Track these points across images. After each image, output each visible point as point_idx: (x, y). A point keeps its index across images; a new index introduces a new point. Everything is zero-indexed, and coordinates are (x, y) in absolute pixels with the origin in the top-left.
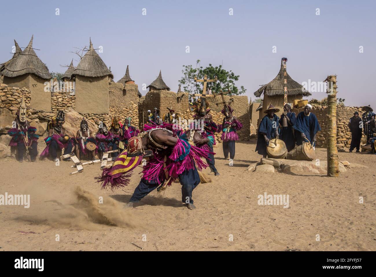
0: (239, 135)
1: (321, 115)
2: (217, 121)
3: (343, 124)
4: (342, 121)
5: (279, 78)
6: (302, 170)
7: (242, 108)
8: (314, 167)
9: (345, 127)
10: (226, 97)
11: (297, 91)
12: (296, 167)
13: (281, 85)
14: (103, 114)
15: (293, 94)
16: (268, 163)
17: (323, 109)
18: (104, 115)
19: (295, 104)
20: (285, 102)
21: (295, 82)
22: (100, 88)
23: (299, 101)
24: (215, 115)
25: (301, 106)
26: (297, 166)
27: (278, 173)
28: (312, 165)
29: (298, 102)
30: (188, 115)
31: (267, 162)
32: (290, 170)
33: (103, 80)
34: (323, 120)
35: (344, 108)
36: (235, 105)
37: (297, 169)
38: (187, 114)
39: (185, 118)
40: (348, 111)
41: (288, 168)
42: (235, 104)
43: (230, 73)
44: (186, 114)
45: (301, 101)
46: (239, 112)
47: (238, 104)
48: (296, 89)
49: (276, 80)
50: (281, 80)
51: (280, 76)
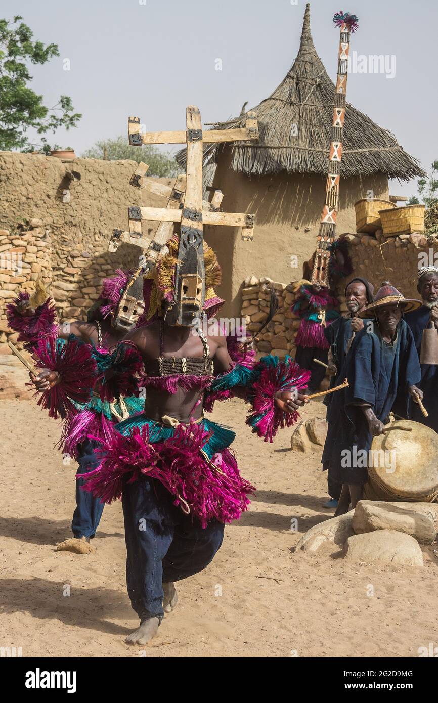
5: (290, 96)
11: (372, 160)
13: (303, 129)
15: (352, 169)
16: (394, 525)
19: (370, 220)
20: (327, 208)
21: (359, 114)
23: (386, 211)
25: (395, 230)
29: (380, 212)
36: (86, 200)
42: (86, 196)
45: (394, 210)
46: (102, 231)
47: (97, 195)
48: (364, 150)
49: (278, 103)
50: (299, 105)
51: (297, 84)
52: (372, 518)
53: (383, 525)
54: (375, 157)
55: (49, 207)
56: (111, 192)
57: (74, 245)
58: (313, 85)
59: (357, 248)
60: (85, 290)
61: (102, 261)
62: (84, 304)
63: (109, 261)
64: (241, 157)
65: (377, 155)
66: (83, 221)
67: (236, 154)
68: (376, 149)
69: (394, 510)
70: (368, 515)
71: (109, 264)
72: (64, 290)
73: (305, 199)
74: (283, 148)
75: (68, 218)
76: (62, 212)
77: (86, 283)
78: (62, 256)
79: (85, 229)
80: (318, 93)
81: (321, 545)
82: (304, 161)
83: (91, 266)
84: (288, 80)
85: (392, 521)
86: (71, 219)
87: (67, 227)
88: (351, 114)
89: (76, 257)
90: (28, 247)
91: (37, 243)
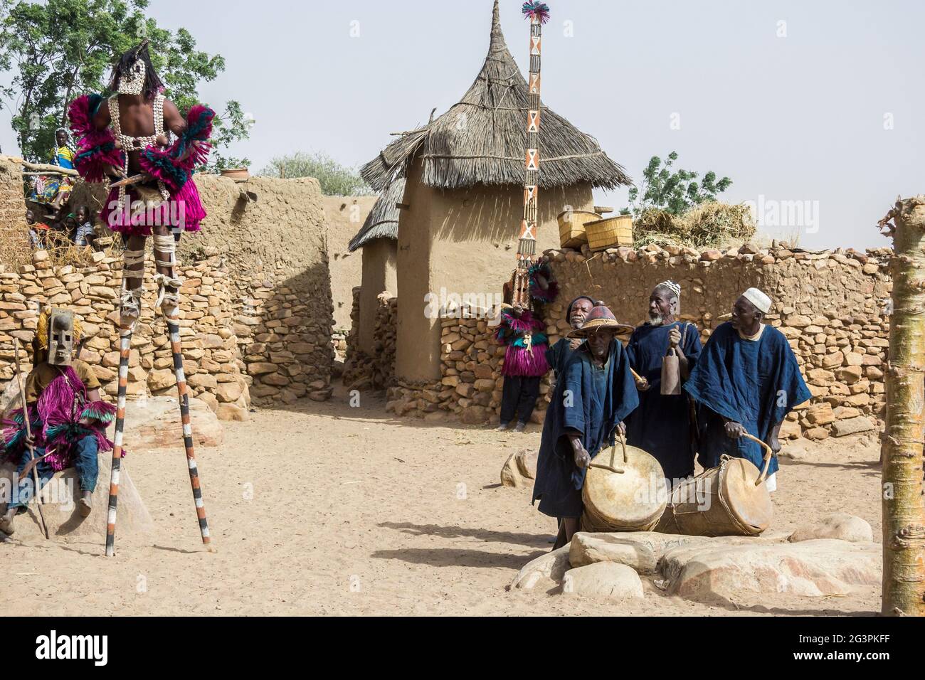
0: (287, 372)
1: (698, 290)
2: (189, 308)
3: (798, 333)
4: (792, 320)
5: (482, 99)
6: (753, 584)
7: (293, 240)
8: (796, 569)
9: (808, 348)
11: (574, 168)
12: (731, 574)
13: (498, 135)
15: (553, 179)
16: (612, 556)
17: (707, 263)
19: (574, 234)
20: (525, 223)
21: (558, 118)
23: (591, 224)
25: (602, 243)
26: (733, 568)
27: (655, 596)
28: (791, 563)
29: (585, 225)
31: (607, 553)
32: (709, 587)
34: (707, 316)
35: (802, 262)
36: (264, 224)
37: (734, 580)
40: (819, 276)
41: (698, 576)
42: (264, 219)
44: (32, 273)
45: (600, 221)
46: (284, 258)
47: (276, 218)
48: (564, 157)
49: (469, 108)
50: (492, 110)
51: (489, 86)
52: (589, 551)
53: (601, 557)
54: (577, 164)
55: (224, 232)
56: (291, 213)
57: (254, 274)
58: (506, 87)
59: (562, 265)
60: (269, 324)
61: (286, 290)
62: (268, 340)
63: (294, 291)
64: (433, 169)
65: (578, 162)
66: (263, 247)
67: (427, 166)
68: (578, 156)
69: (612, 540)
70: (585, 547)
71: (294, 294)
72: (246, 325)
73: (504, 214)
74: (477, 157)
75: (246, 245)
76: (238, 238)
77: (270, 316)
78: (242, 287)
79: (265, 255)
80: (512, 95)
81: (537, 582)
82: (501, 172)
83: (274, 297)
84: (479, 82)
85: (610, 553)
86: (249, 245)
87: (244, 255)
88: (548, 118)
89: (257, 288)
90: (204, 278)
91: (213, 273)
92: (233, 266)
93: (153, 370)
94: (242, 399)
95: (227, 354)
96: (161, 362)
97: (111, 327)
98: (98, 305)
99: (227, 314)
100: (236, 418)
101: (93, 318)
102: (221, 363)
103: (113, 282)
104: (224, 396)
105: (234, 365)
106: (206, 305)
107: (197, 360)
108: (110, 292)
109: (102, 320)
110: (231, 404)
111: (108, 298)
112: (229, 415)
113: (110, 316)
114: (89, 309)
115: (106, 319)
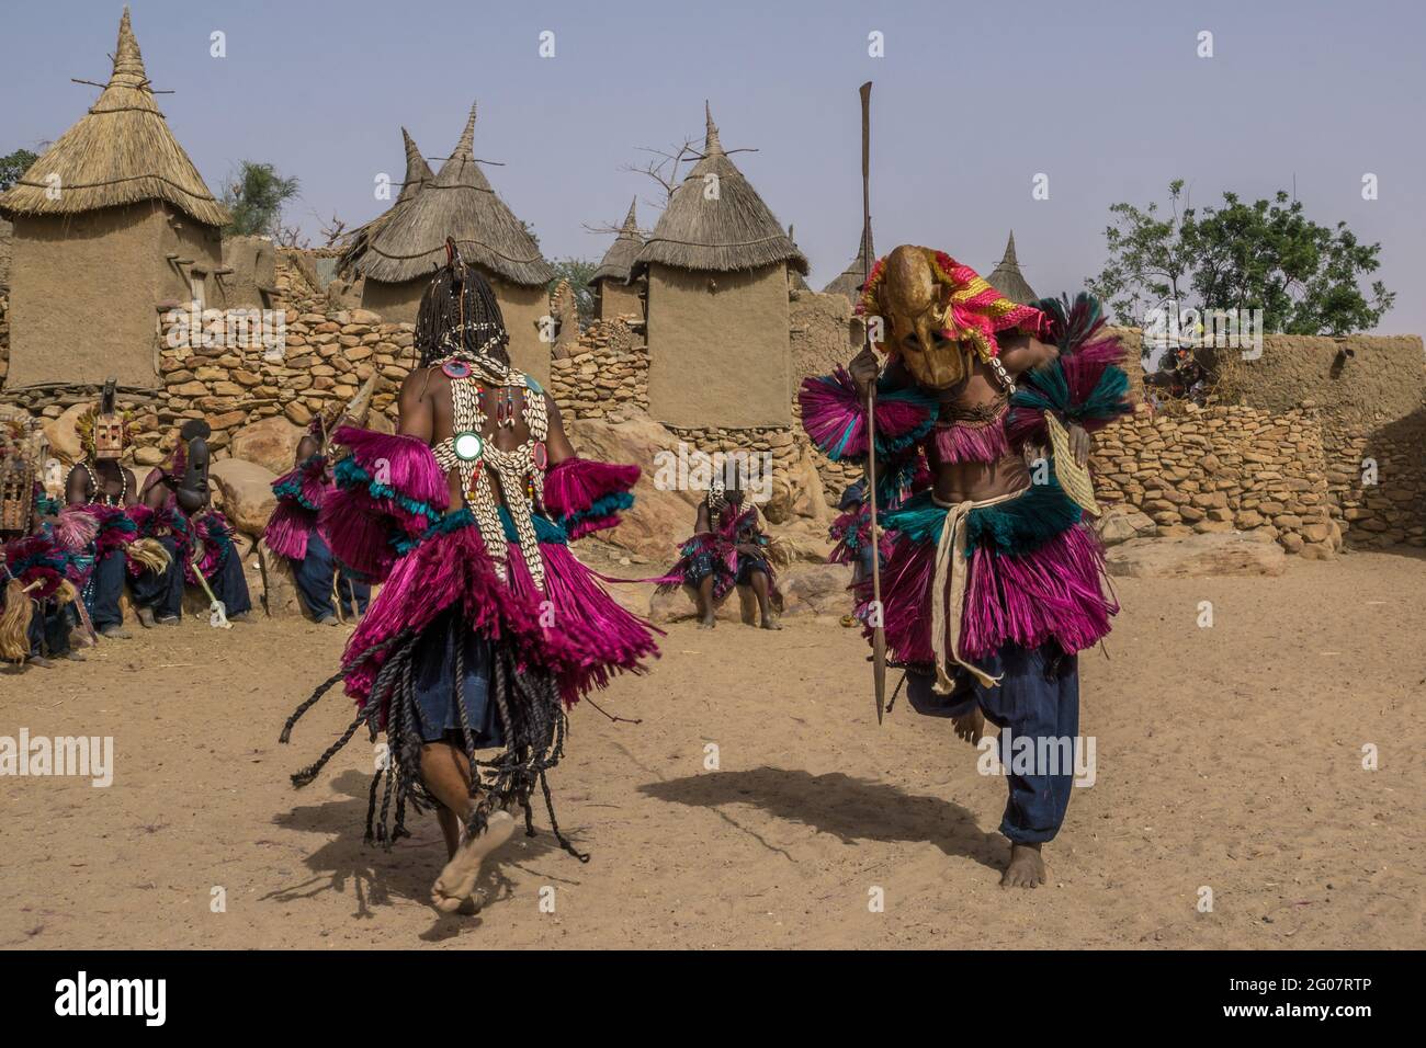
0: (1384, 517)
7: (1393, 393)
10: (1319, 345)
14: (765, 431)
18: (769, 435)
22: (754, 318)
24: (1266, 428)
30: (1139, 429)
33: (764, 284)
36: (1363, 378)
38: (1138, 424)
39: (1126, 443)
42: (1362, 374)
43: (1336, 234)
44: (1131, 423)
46: (1382, 410)
47: (1376, 372)
55: (1323, 387)
57: (1351, 425)
66: (1361, 400)
71: (1393, 443)
75: (1344, 398)
76: (1336, 392)
78: (1339, 438)
79: (1363, 408)
86: (1348, 399)
87: (1343, 407)
89: (1355, 438)
90: (1293, 426)
91: (1302, 422)
92: (1331, 418)
93: (1239, 511)
94: (1329, 540)
95: (1315, 497)
96: (1248, 504)
97: (1201, 471)
98: (1189, 452)
99: (1316, 460)
100: (1320, 557)
101: (1184, 463)
102: (1308, 505)
103: (1204, 430)
104: (1309, 536)
105: (1323, 508)
106: (1294, 451)
107: (1283, 502)
108: (1202, 439)
109: (1193, 464)
110: (1318, 545)
111: (1199, 444)
112: (1314, 554)
113: (1199, 461)
114: (1182, 455)
115: (1197, 464)
